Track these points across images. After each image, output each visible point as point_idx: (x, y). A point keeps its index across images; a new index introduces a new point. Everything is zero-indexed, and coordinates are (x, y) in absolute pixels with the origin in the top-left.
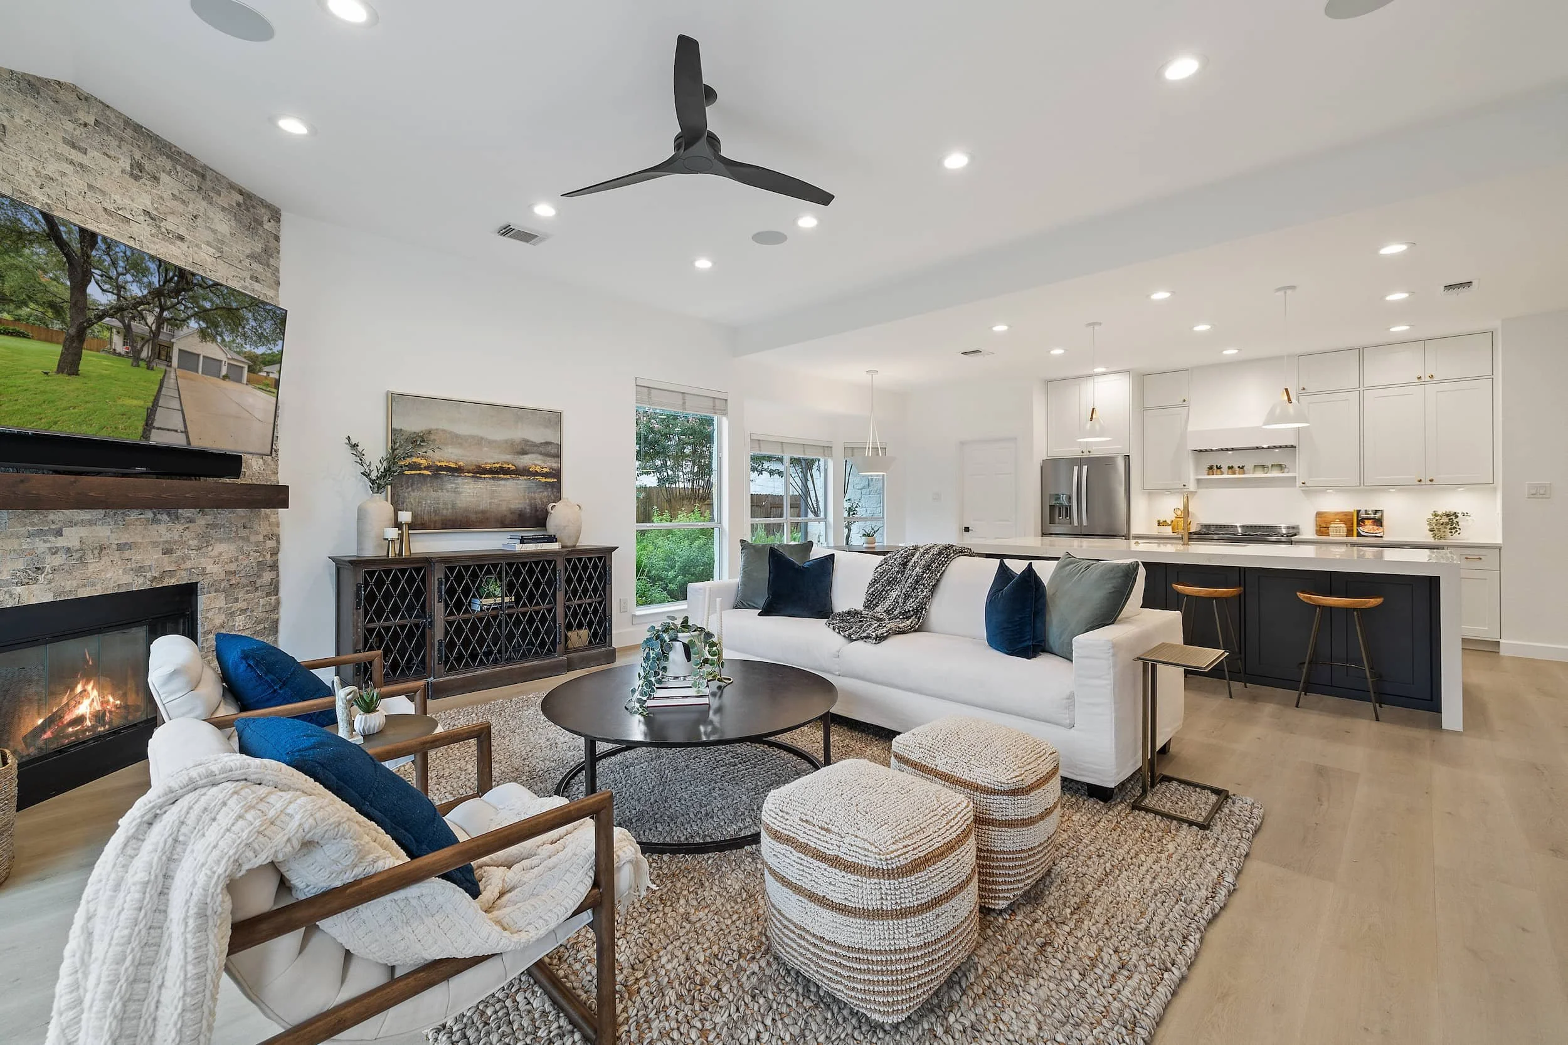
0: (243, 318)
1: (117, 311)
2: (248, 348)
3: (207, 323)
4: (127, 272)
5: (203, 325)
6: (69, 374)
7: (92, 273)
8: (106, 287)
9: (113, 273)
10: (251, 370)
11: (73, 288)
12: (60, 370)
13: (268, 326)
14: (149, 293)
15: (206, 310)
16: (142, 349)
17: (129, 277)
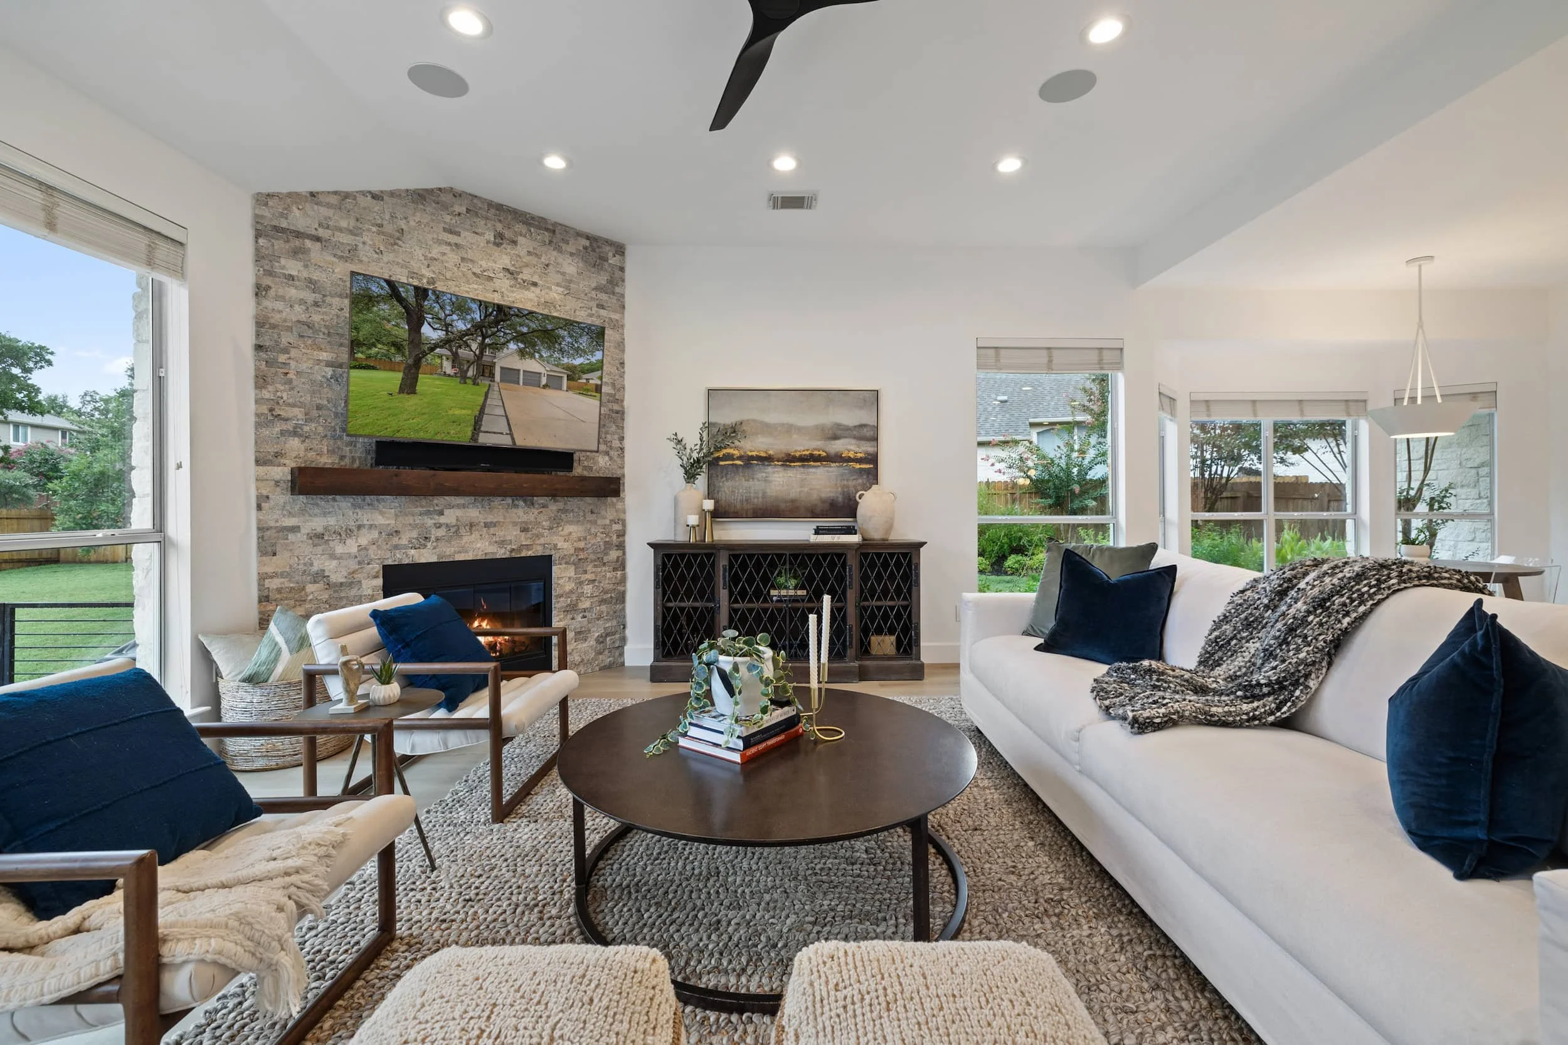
0: (559, 336)
1: (445, 343)
2: (565, 360)
3: (525, 344)
4: (453, 313)
5: (522, 346)
6: (408, 394)
7: (425, 318)
8: (437, 326)
9: (442, 315)
10: (569, 378)
11: (410, 330)
12: (402, 390)
13: (584, 341)
14: (472, 326)
15: (523, 334)
16: (468, 370)
17: (455, 317)
